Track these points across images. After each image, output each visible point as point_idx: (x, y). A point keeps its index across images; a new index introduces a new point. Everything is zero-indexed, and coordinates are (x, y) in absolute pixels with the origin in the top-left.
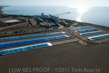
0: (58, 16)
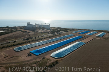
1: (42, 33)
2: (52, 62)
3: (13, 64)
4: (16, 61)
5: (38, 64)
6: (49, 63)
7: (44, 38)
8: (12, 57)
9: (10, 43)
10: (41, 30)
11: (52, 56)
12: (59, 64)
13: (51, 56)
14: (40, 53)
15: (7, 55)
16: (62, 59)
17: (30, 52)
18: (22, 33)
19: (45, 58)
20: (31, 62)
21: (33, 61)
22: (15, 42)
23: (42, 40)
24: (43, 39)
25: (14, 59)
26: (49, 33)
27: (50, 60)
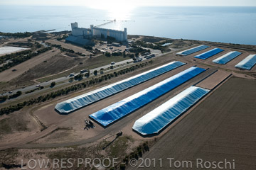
0: (125, 29)
1: (108, 55)
2: (137, 144)
3: (62, 149)
4: (66, 140)
5: (109, 148)
6: (131, 147)
7: (116, 74)
8: (57, 130)
9: (42, 88)
10: (105, 47)
11: (136, 130)
12: (150, 150)
13: (134, 130)
14: (110, 121)
15: (45, 123)
16: (156, 137)
17: (90, 117)
18: (63, 54)
19: (122, 133)
20: (95, 144)
21: (99, 141)
22: (53, 84)
23: (112, 79)
24: (112, 76)
25: (61, 134)
26: (124, 56)
27: (133, 141)
